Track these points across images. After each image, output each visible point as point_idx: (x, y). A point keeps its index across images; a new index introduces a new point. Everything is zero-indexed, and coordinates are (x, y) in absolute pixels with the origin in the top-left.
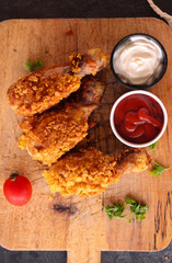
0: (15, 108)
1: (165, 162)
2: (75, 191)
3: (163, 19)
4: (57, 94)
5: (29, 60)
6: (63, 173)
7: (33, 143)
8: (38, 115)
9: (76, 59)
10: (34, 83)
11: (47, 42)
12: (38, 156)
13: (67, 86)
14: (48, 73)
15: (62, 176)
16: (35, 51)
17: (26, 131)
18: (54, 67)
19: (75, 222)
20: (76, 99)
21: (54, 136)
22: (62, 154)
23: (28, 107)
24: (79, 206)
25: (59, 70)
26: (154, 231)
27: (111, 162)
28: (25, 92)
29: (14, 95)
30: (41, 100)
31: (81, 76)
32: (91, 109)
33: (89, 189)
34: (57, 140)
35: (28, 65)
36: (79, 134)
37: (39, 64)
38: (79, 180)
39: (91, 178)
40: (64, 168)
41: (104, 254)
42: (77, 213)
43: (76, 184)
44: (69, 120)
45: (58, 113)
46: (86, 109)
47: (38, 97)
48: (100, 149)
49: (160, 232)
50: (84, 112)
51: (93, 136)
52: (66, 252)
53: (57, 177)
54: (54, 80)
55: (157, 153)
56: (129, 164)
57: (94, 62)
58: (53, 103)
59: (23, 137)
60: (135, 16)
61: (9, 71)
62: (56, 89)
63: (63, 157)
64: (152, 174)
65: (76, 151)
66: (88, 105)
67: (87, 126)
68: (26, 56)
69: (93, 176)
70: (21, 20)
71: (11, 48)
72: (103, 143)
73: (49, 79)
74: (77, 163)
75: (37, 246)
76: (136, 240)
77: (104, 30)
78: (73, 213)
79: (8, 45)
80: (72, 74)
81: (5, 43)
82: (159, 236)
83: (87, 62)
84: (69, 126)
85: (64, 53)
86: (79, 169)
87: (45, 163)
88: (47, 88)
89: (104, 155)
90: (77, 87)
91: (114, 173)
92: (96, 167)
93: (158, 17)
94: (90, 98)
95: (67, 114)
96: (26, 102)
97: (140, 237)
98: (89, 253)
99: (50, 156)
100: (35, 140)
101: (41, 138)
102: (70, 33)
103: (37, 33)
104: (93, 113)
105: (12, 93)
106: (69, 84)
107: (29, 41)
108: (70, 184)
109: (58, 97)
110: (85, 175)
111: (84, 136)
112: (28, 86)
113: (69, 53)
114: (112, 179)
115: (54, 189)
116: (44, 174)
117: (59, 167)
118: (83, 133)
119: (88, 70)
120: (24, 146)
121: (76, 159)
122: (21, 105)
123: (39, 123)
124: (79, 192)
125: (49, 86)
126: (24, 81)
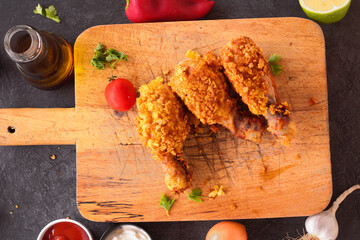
0: (229, 45)
1: (174, 210)
2: (143, 112)
3: (330, 205)
4: (246, 89)
5: (281, 60)
6: (161, 98)
7: (192, 65)
8: (222, 70)
9: (284, 109)
10: (256, 64)
11: (301, 78)
12: (179, 71)
13: (255, 100)
14: (268, 79)
15: (157, 98)
16: (291, 66)
17: (205, 58)
18: (274, 86)
19: (105, 115)
20: (241, 111)
21: (201, 87)
22: (182, 96)
23: (231, 59)
24: (125, 118)
25: (272, 92)
26: (99, 201)
27: (175, 150)
28: (247, 55)
29: (242, 43)
30: (238, 72)
31: (265, 115)
32: (231, 127)
33: (144, 126)
35: (276, 58)
36: (203, 114)
37: (277, 70)
38: (155, 115)
39: (157, 127)
40: (167, 99)
41: (72, 149)
42: (117, 117)
43: (150, 113)
44: (218, 103)
45: (226, 91)
46: (231, 121)
47: (241, 69)
48: (188, 139)
49: (99, 207)
50: (227, 119)
51: (201, 131)
52: (74, 106)
53: (157, 92)
54: (260, 86)
55: (185, 202)
56: (173, 169)
57: (282, 128)
58: (236, 85)
59: (198, 55)
60: (333, 173)
61: (268, 38)
62: (251, 88)
63: (179, 98)
64: (162, 196)
65: (185, 112)
66: (235, 123)
67: (212, 122)
68: (285, 56)
69: (159, 131)
70: (324, 50)
72: (193, 142)
73: (262, 81)
74: (172, 113)
75: (79, 75)
76: (88, 181)
77: (317, 139)
78: (117, 112)
79: (296, 37)
80: (268, 105)
81: (299, 33)
82: (94, 207)
83: (281, 120)
84: (212, 103)
85: (290, 97)
86: (167, 115)
87: (171, 79)
88: (251, 77)
89: (182, 142)
90: (254, 111)
91: (164, 153)
92: (169, 134)
93: (334, 199)
94: (242, 126)
95: (225, 100)
96: (236, 57)
97: (92, 186)
98: (74, 131)
99: (180, 85)
100: (196, 68)
101: (199, 73)
102: (312, 102)
103: (311, 67)
104: (227, 130)
105: (244, 42)
106: (257, 102)
107: (302, 59)
108: (150, 106)
109: (242, 91)
110: (161, 122)
111: (202, 120)
112: (253, 59)
113: (290, 102)
114: (157, 152)
115: (144, 90)
116: (159, 79)
117: (167, 94)
118: (205, 119)
119: (272, 123)
120: (189, 56)
121: (177, 111)
122: (232, 52)
123: (214, 71)
124: (141, 116)
125: (253, 81)
126: (258, 54)
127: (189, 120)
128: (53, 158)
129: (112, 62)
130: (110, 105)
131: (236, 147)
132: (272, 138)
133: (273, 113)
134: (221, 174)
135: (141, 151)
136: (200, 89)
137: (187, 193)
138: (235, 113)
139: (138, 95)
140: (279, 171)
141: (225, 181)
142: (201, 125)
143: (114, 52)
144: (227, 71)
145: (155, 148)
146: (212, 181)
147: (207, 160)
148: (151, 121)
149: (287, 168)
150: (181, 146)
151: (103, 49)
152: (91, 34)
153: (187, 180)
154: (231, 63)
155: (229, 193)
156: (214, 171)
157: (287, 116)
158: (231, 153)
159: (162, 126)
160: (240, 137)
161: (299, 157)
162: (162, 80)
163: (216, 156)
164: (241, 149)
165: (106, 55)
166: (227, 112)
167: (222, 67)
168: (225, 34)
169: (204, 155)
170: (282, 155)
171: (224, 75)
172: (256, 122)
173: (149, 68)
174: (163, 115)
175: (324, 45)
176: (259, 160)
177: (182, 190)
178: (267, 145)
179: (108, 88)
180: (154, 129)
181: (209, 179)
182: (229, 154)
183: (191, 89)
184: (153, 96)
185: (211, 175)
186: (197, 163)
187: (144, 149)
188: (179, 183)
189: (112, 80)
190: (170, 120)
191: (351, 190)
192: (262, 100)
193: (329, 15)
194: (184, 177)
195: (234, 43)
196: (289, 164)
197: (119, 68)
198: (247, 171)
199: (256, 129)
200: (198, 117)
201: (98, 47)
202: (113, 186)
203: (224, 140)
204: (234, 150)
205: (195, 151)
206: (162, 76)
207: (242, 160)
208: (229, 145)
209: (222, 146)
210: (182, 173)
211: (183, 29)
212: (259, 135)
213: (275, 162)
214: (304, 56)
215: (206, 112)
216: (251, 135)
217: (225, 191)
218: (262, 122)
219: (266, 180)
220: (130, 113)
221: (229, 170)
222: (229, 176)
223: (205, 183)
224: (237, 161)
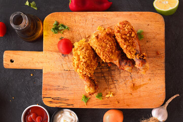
0: (118, 24)
1: (89, 103)
2: (75, 55)
3: (164, 103)
4: (125, 46)
5: (143, 32)
6: (84, 49)
7: (100, 34)
8: (114, 37)
9: (143, 56)
10: (131, 34)
11: (152, 42)
12: (93, 36)
13: (130, 52)
14: (136, 42)
16: (148, 36)
17: (106, 30)
18: (139, 45)
19: (58, 56)
20: (123, 57)
21: (104, 44)
22: (94, 48)
23: (119, 32)
24: (67, 58)
25: (138, 48)
26: (53, 97)
27: (90, 74)
28: (126, 30)
29: (124, 24)
30: (122, 38)
31: (134, 59)
33: (76, 62)
34: (102, 46)
35: (141, 32)
36: (104, 57)
37: (141, 37)
38: (81, 57)
39: (82, 63)
40: (87, 49)
41: (41, 71)
42: (63, 57)
43: (79, 56)
44: (112, 52)
45: (116, 47)
46: (117, 61)
47: (123, 37)
48: (96, 69)
49: (52, 100)
50: (116, 60)
51: (103, 65)
52: (42, 51)
53: (82, 46)
54: (132, 45)
55: (94, 99)
56: (89, 83)
57: (142, 66)
58: (120, 44)
59: (103, 29)
60: (166, 88)
61: (137, 22)
62: (128, 46)
63: (93, 49)
64: (83, 96)
65: (96, 56)
66: (119, 62)
67: (109, 62)
68: (145, 31)
69: (83, 65)
70: (164, 28)
71: (149, 23)
72: (99, 71)
73: (133, 42)
74: (89, 56)
75: (46, 36)
76: (48, 87)
77: (159, 72)
78: (63, 55)
79: (151, 21)
80: (136, 54)
81: (152, 20)
82: (50, 100)
83: (142, 62)
84: (109, 52)
85: (147, 51)
86: (87, 57)
87: (89, 40)
88: (128, 41)
89: (94, 70)
90: (129, 57)
91: (84, 76)
92: (88, 66)
93: (166, 100)
94: (123, 64)
95: (115, 51)
96: (121, 30)
97: (50, 90)
98: (42, 63)
99: (93, 42)
100: (102, 35)
101: (103, 38)
102: (157, 53)
103: (158, 36)
104: (116, 65)
106: (130, 53)
107: (153, 32)
108: (79, 53)
109: (124, 47)
110: (84, 60)
111: (104, 60)
112: (129, 32)
113: (146, 53)
114: (81, 74)
115: (76, 45)
116: (84, 40)
117: (87, 47)
118: (105, 60)
119: (138, 63)
120: (99, 29)
121: (92, 55)
122: (119, 28)
123: (110, 37)
124: (75, 57)
125: (129, 42)
126: (132, 29)
127: (98, 60)
128: (32, 75)
129: (61, 30)
130: (60, 51)
132: (137, 70)
133: (138, 58)
134: (112, 86)
135: (74, 74)
136: (103, 46)
137: (95, 95)
138: (120, 57)
139: (73, 47)
140: (140, 86)
141: (114, 90)
142: (103, 62)
143: (63, 26)
144: (117, 37)
145: (81, 73)
146: (108, 90)
147: (105, 79)
148: (79, 60)
149: (144, 85)
150: (93, 72)
151: (58, 24)
152: (52, 16)
153: (95, 89)
154: (119, 34)
155: (115, 96)
156: (109, 85)
157: (145, 60)
159: (84, 62)
160: (122, 69)
161: (150, 80)
162: (85, 40)
163: (110, 77)
164: (122, 75)
165: (59, 27)
166: (116, 57)
167: (114, 35)
168: (117, 18)
169: (104, 77)
170: (142, 79)
171: (115, 39)
172: (129, 62)
173: (79, 34)
174: (85, 57)
175: (164, 26)
176: (131, 80)
177: (93, 94)
178: (135, 73)
179: (59, 43)
180: (80, 64)
181: (106, 89)
182: (116, 77)
183: (99, 45)
184: (81, 48)
185: (107, 87)
186: (100, 81)
187: (75, 73)
188: (92, 90)
189: (61, 39)
190: (88, 60)
191: (175, 97)
192: (133, 52)
193: (167, 12)
194: (94, 87)
195: (120, 24)
196: (145, 83)
197: (65, 33)
198: (124, 85)
199: (129, 66)
200: (102, 59)
201: (55, 23)
202: (60, 90)
203: (114, 70)
204: (119, 75)
205: (100, 75)
206: (86, 38)
207: (122, 80)
208: (116, 73)
209: (113, 73)
210: (93, 86)
211: (97, 15)
212: (131, 68)
213: (138, 82)
214: (155, 31)
215: (106, 57)
216: (127, 68)
217: (113, 95)
218: (132, 62)
219: (133, 90)
220: (69, 55)
221: (116, 84)
222: (116, 88)
223: (104, 90)
224: (120, 81)
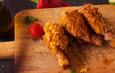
2: (48, 32)
9: (111, 30)
10: (97, 11)
15: (54, 25)
19: (29, 41)
30: (90, 13)
40: (58, 26)
42: (34, 42)
43: (51, 31)
50: (86, 35)
54: (100, 20)
56: (63, 56)
62: (96, 20)
75: (17, 27)
78: (34, 40)
79: (110, 11)
80: (104, 28)
92: (60, 38)
94: (93, 38)
95: (84, 26)
96: (88, 8)
106: (99, 26)
107: (114, 18)
109: (92, 20)
131: (90, 52)
133: (106, 31)
134: (85, 63)
136: (73, 20)
140: (112, 60)
141: (87, 66)
146: (81, 66)
150: (66, 46)
152: (22, 13)
153: (70, 61)
154: (86, 10)
155: (90, 71)
156: (81, 62)
157: (113, 32)
158: (88, 54)
159: (57, 34)
160: (92, 44)
163: (82, 56)
164: (93, 52)
166: (86, 32)
169: (76, 55)
170: (112, 54)
172: (99, 36)
174: (57, 31)
176: (102, 56)
178: (105, 50)
181: (79, 65)
182: (88, 55)
183: (69, 20)
184: (52, 25)
185: (80, 63)
188: (66, 62)
192: (101, 25)
194: (68, 60)
198: (97, 61)
199: (99, 39)
201: (26, 16)
202: (33, 70)
203: (85, 49)
204: (90, 53)
205: (71, 54)
207: (94, 57)
208: (87, 51)
209: (84, 51)
210: (67, 58)
212: (101, 42)
213: (109, 57)
215: (77, 30)
216: (98, 42)
217: (88, 70)
219: (106, 64)
220: (40, 40)
221: (89, 61)
222: (88, 64)
223: (78, 67)
224: (92, 57)
